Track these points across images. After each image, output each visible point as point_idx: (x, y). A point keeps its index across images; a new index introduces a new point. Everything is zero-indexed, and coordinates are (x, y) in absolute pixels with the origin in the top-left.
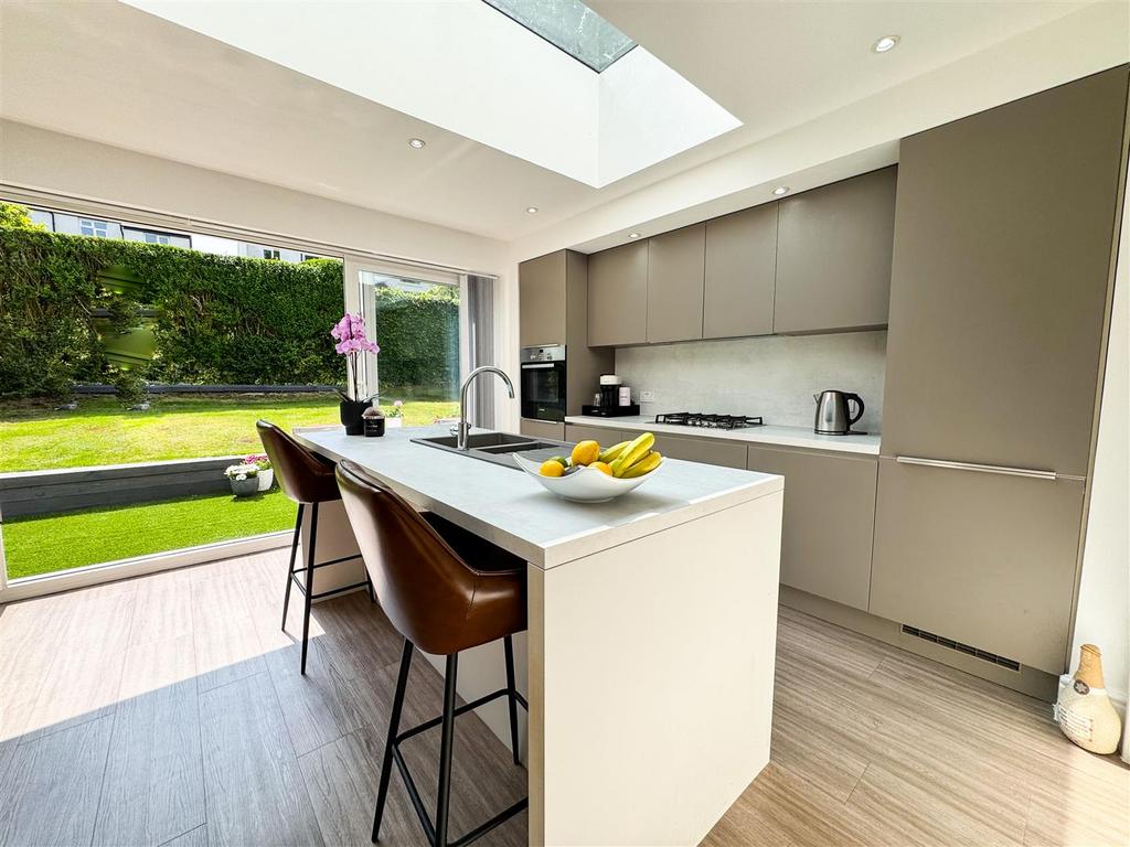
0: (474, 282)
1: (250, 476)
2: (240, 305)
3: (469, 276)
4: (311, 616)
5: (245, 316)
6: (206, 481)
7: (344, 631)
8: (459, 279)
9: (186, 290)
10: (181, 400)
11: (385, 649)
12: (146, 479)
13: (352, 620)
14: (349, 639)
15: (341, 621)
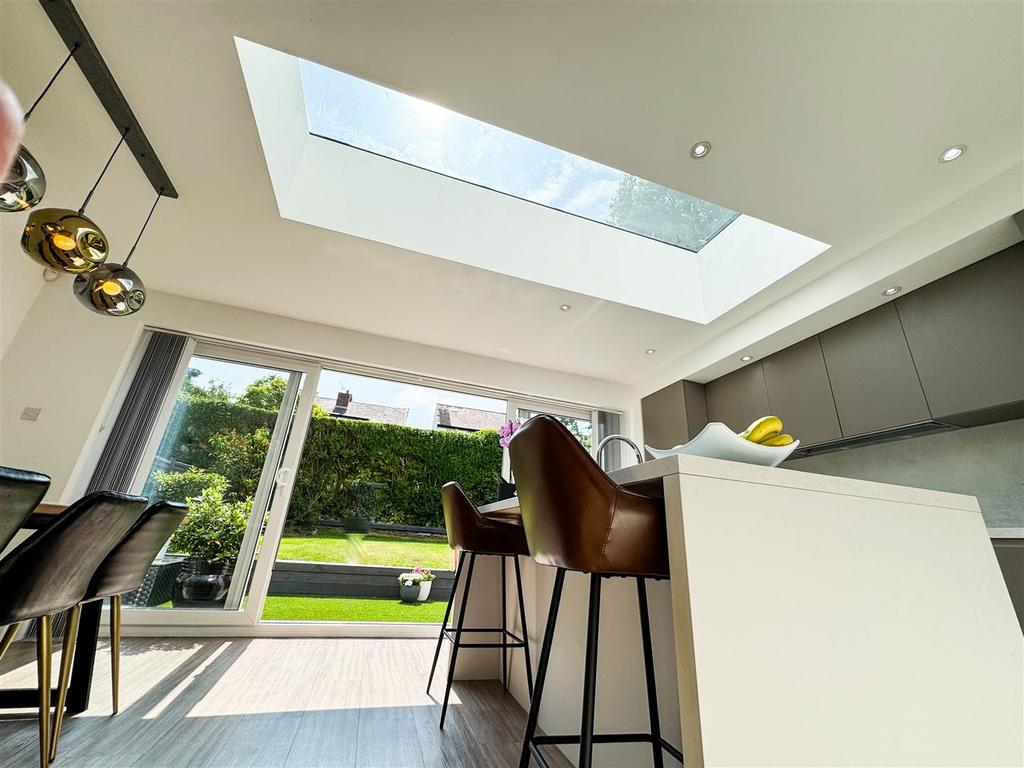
0: (603, 417)
1: (416, 583)
2: (428, 465)
3: (600, 412)
4: (451, 690)
5: (430, 472)
6: (384, 586)
7: (478, 706)
8: (591, 415)
9: (398, 453)
10: (376, 534)
11: (516, 728)
12: (348, 577)
13: (485, 699)
14: (482, 713)
15: (477, 699)
